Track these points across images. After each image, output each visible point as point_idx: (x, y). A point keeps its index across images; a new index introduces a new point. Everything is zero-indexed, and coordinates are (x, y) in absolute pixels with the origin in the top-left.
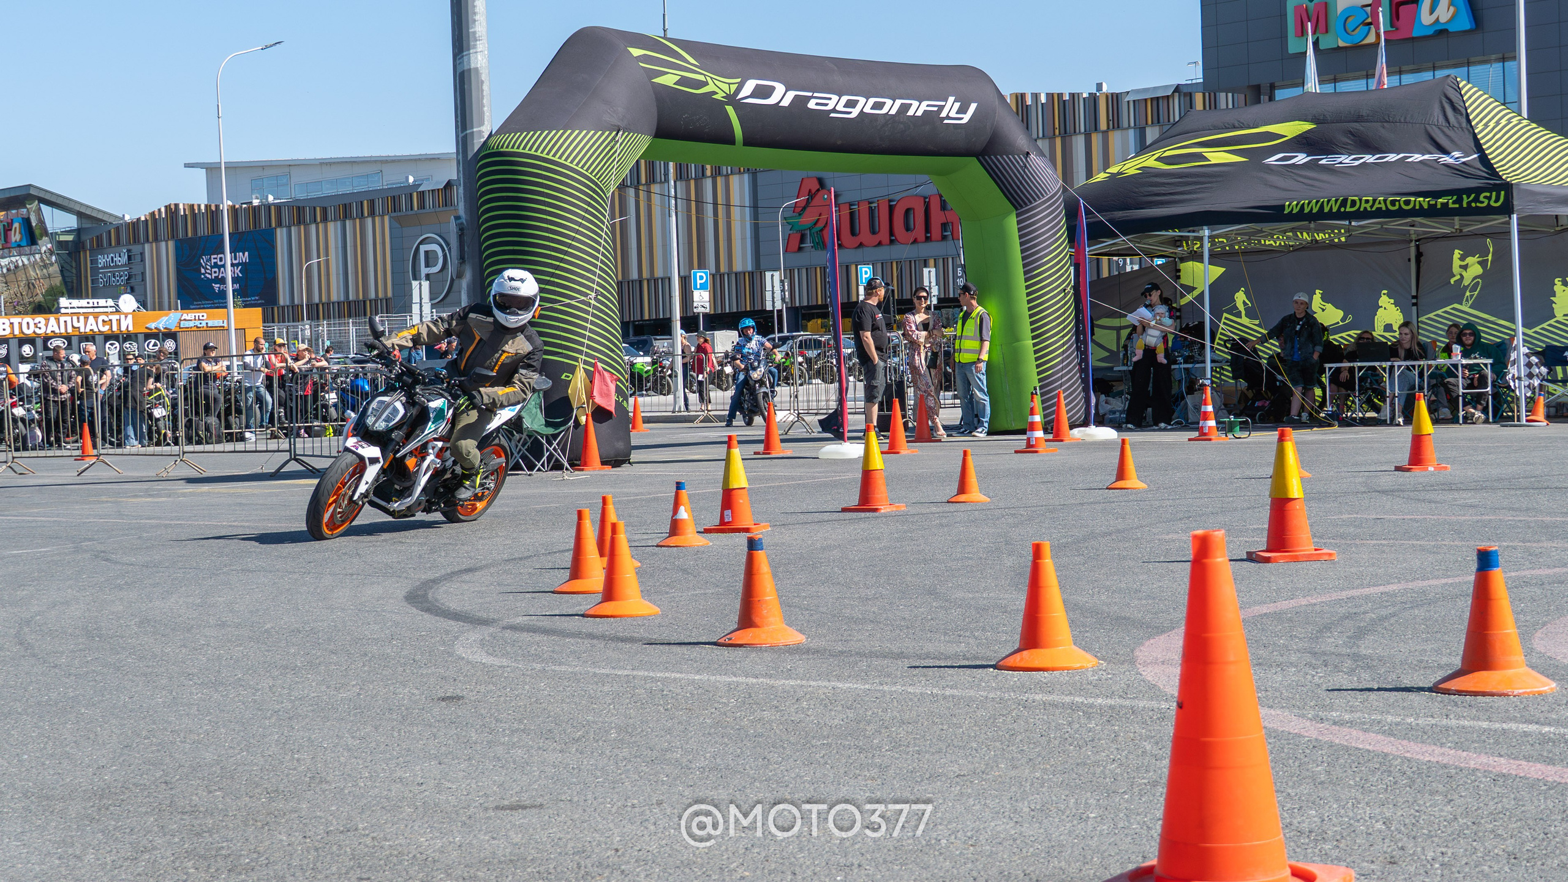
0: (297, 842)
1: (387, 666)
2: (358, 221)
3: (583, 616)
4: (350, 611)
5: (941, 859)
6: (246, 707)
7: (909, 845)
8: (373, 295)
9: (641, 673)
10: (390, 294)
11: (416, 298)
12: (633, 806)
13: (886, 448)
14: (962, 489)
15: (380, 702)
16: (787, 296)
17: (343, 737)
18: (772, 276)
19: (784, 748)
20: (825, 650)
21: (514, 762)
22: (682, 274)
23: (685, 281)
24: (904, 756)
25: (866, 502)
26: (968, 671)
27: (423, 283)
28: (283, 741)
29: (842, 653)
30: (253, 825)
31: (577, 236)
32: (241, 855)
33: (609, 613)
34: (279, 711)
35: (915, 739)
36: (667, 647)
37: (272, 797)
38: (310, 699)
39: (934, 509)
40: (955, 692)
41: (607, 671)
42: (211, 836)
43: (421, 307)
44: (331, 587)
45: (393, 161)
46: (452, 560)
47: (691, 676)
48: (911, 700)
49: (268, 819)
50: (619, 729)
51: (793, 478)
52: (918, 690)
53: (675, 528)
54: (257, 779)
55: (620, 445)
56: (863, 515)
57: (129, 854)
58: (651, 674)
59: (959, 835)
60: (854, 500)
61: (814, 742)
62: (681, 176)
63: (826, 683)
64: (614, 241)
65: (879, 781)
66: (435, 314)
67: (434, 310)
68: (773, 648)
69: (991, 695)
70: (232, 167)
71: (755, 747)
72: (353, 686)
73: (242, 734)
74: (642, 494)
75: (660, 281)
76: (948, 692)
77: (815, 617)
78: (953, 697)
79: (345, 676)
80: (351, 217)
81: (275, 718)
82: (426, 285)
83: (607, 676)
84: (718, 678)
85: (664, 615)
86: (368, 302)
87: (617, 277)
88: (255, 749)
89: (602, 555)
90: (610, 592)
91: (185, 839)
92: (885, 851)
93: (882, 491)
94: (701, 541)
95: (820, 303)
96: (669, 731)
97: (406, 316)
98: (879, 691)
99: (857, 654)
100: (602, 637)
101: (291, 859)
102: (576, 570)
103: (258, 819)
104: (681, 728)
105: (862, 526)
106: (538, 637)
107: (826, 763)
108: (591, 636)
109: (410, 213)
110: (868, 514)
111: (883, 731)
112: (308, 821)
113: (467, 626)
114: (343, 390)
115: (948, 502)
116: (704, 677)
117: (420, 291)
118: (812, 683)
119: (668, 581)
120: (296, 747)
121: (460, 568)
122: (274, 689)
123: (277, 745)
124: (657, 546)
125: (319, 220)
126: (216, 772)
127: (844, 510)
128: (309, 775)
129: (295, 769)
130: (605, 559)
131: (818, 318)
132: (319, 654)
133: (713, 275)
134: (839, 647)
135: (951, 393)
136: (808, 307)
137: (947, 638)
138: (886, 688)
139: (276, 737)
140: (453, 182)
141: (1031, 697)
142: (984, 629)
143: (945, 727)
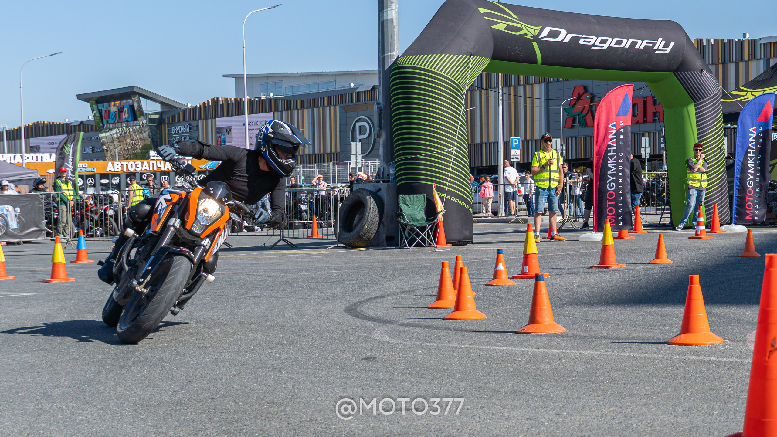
0: (284, 426)
1: (334, 343)
2: (321, 108)
3: (443, 319)
4: (314, 317)
5: (633, 433)
6: (256, 363)
7: (616, 427)
8: (329, 151)
9: (474, 347)
10: (338, 150)
11: (353, 152)
12: (468, 409)
13: (617, 235)
14: (657, 256)
15: (330, 360)
16: (564, 153)
17: (309, 377)
18: (556, 141)
19: (551, 382)
20: (576, 336)
21: (403, 388)
22: (505, 140)
23: (507, 145)
24: (616, 385)
25: (603, 264)
26: (654, 345)
27: (357, 143)
28: (276, 379)
29: (586, 337)
30: (260, 418)
31: (445, 119)
32: (253, 432)
33: (458, 318)
34: (274, 364)
35: (623, 377)
36: (489, 334)
37: (270, 405)
38: (291, 359)
39: (641, 267)
40: (647, 355)
41: (456, 346)
42: (237, 423)
43: (356, 157)
44: (303, 305)
45: (342, 75)
46: (371, 291)
47: (502, 348)
48: (622, 359)
49: (268, 415)
50: (461, 373)
51: (564, 251)
52: (626, 354)
53: (496, 275)
54: (262, 397)
55: (467, 233)
56: (602, 270)
57: (193, 432)
58: (480, 347)
59: (643, 422)
60: (597, 262)
61: (568, 379)
62: (506, 84)
63: (576, 351)
64: (467, 122)
65: (602, 397)
66: (364, 162)
67: (364, 160)
68: (547, 335)
69: (666, 357)
70: (250, 77)
71: (535, 381)
72: (315, 353)
73: (254, 375)
74: (479, 259)
75: (492, 144)
76: (642, 355)
77: (572, 320)
78: (645, 357)
79: (311, 348)
80: (317, 107)
81: (272, 368)
82: (359, 144)
83: (456, 348)
84: (517, 349)
85: (488, 319)
86: (326, 155)
87: (468, 142)
88: (260, 383)
89: (455, 289)
90: (458, 307)
91: (223, 425)
92: (603, 429)
93: (612, 257)
94: (511, 283)
95: (583, 157)
96: (489, 374)
97: (347, 163)
98: (605, 355)
99: (594, 337)
100: (454, 329)
101: (281, 434)
102: (440, 296)
103: (263, 415)
104: (495, 372)
105: (601, 275)
106: (418, 329)
107: (574, 389)
108: (448, 329)
109: (351, 104)
110: (604, 269)
111: (606, 374)
112: (290, 416)
113: (379, 324)
114: (311, 203)
115: (650, 263)
116: (509, 348)
117: (356, 147)
118: (568, 351)
119: (491, 302)
120: (284, 382)
121: (375, 296)
122: (271, 354)
123: (273, 381)
124: (486, 285)
125: (299, 107)
126: (239, 394)
127: (591, 267)
128: (290, 395)
129: (283, 392)
130: (456, 291)
131: (581, 166)
132: (296, 337)
133: (523, 141)
134: (584, 334)
135: (655, 208)
136: (577, 160)
137: (644, 330)
138: (609, 353)
139: (272, 377)
140: (376, 86)
141: (688, 358)
142: (665, 325)
143: (640, 372)
